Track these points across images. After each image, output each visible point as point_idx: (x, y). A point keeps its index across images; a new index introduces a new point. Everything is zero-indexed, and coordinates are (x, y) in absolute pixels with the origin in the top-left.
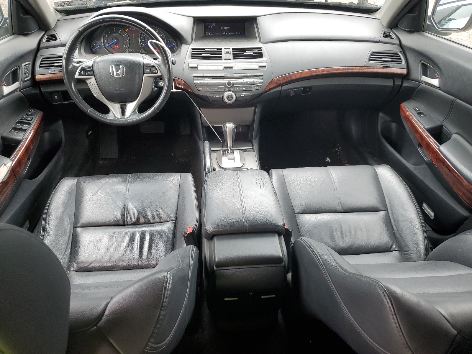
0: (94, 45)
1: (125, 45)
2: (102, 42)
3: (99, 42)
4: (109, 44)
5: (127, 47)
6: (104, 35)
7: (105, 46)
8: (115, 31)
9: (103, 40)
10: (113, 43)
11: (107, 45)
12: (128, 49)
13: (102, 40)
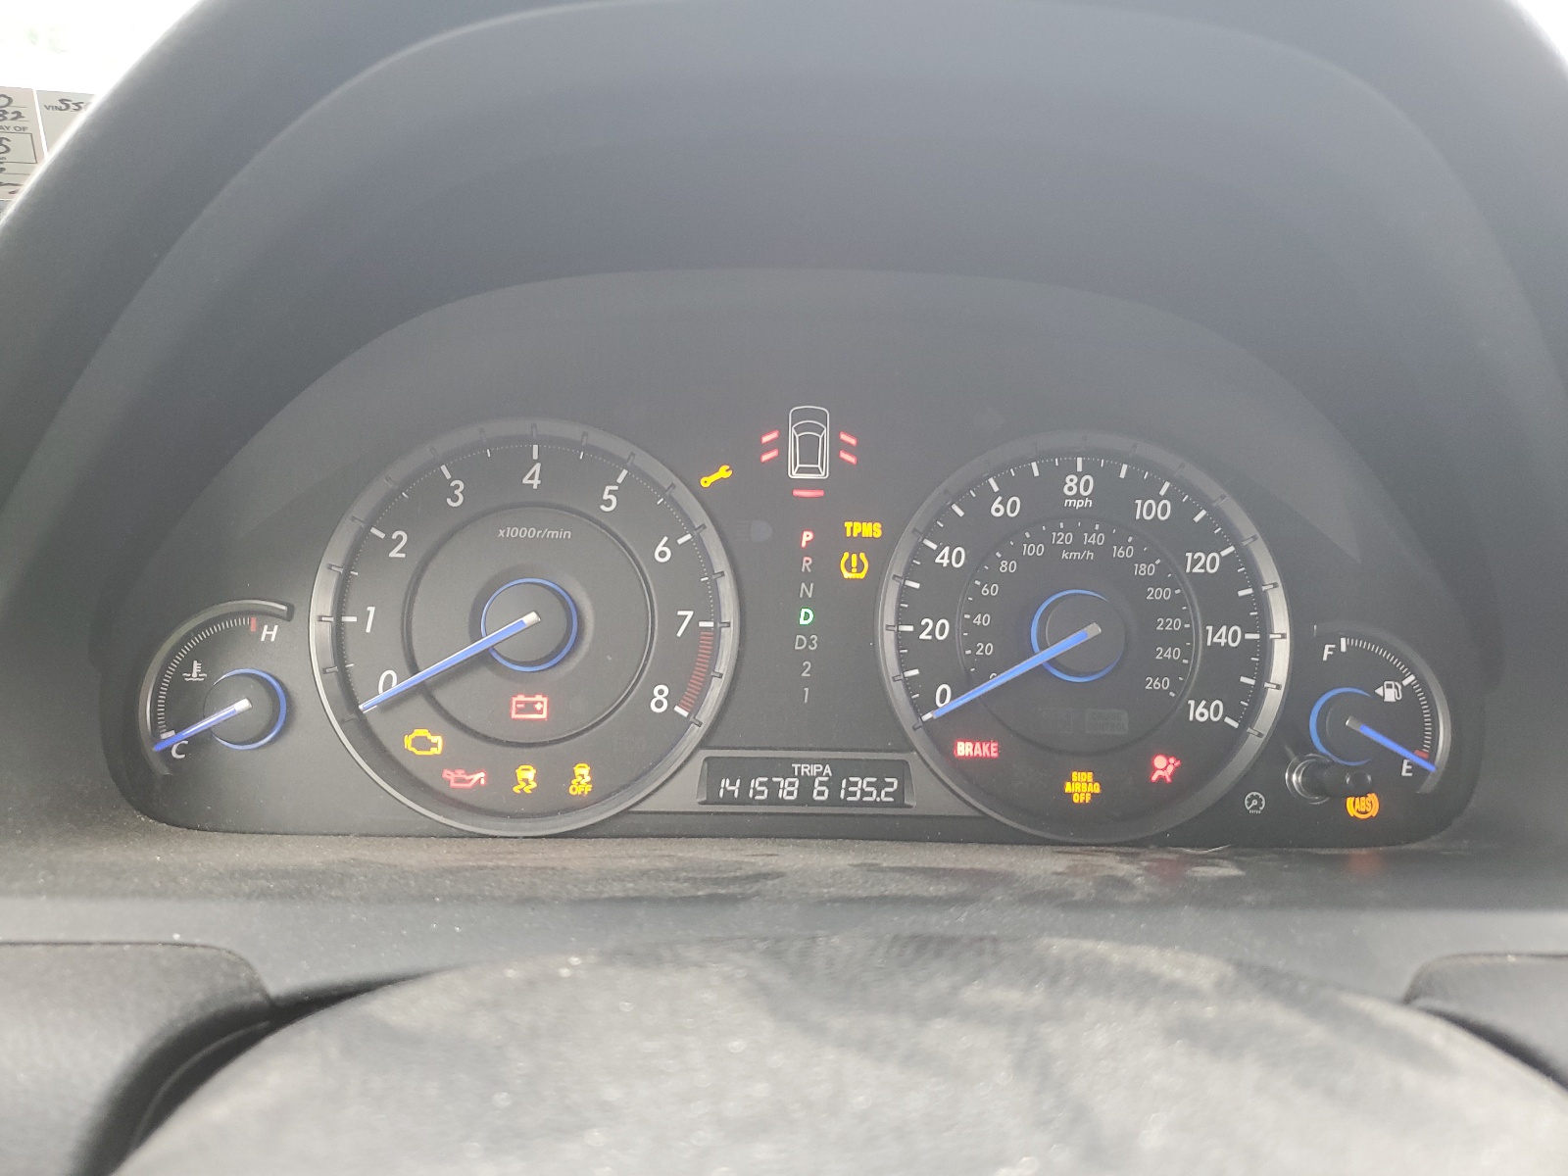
0: (178, 678)
1: (661, 692)
2: (319, 632)
3: (270, 633)
4: (425, 673)
5: (694, 710)
6: (362, 539)
7: (347, 695)
8: (533, 479)
9: (339, 609)
10: (485, 659)
11: (390, 682)
12: (703, 744)
13: (321, 602)
